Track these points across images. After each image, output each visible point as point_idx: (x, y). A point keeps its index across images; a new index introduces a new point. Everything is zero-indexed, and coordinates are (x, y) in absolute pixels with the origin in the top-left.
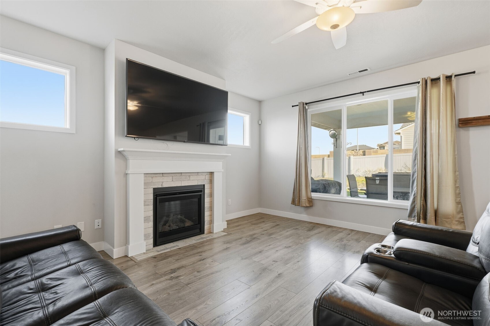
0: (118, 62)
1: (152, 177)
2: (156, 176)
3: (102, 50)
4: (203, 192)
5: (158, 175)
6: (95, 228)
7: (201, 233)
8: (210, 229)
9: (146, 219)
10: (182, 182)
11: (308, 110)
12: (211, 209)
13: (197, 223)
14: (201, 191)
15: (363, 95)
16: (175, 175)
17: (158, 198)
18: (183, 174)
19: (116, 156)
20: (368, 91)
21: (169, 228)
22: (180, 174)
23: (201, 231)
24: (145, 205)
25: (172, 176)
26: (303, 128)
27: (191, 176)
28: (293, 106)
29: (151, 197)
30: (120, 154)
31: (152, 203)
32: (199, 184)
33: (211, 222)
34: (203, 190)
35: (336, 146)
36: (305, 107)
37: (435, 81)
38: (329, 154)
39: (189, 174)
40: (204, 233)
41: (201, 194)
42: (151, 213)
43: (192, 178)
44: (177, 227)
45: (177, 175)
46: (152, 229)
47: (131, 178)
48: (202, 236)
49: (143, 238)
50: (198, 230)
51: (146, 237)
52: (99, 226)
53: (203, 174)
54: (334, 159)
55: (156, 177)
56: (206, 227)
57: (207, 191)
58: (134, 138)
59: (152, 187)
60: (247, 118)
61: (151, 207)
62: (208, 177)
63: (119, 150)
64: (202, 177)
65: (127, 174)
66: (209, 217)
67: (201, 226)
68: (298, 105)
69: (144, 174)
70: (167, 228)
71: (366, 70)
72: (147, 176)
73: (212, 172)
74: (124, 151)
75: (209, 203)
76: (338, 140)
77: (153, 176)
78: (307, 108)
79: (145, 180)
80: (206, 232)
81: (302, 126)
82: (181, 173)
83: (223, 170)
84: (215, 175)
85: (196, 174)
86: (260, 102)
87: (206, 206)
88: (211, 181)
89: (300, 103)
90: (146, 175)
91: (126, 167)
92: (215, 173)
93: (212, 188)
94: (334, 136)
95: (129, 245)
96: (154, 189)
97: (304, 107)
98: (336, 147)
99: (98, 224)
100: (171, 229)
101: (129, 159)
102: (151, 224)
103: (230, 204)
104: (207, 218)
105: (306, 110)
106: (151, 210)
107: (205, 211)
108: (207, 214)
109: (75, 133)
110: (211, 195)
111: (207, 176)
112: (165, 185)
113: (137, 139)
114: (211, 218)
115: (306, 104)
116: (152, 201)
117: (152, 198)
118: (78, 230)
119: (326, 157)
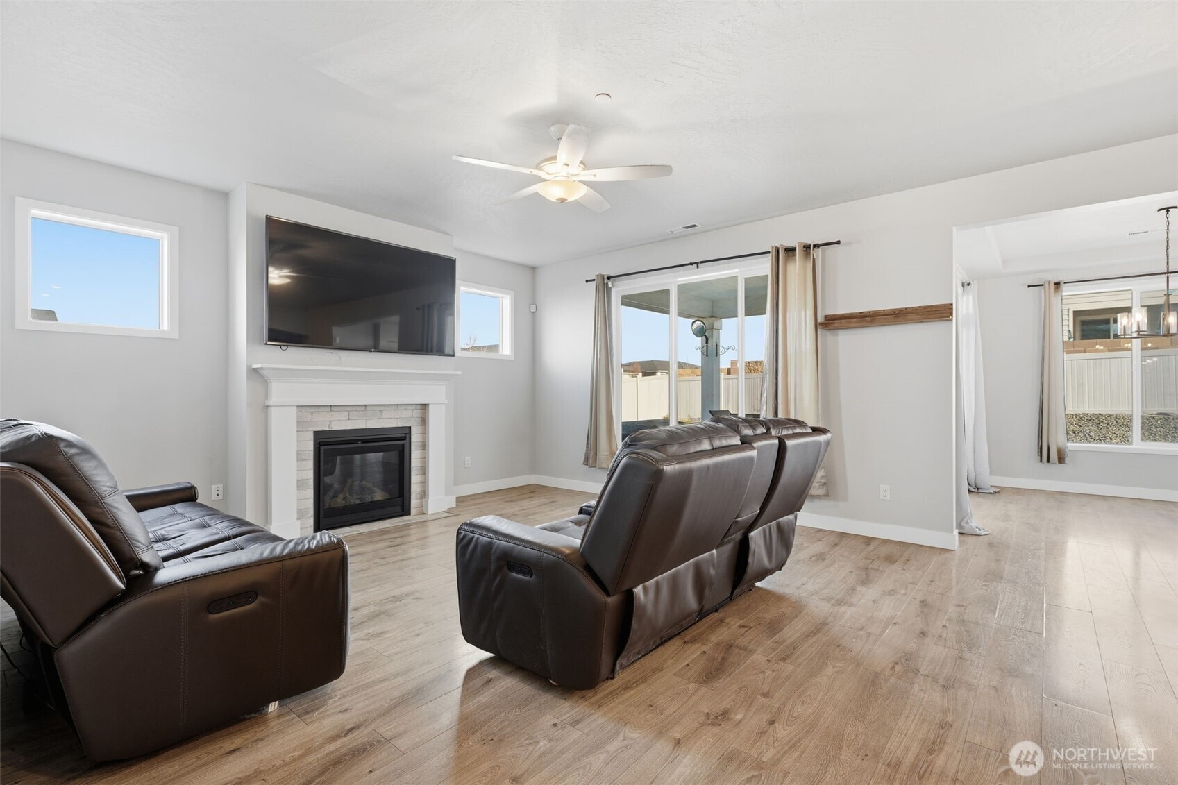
0: (251, 219)
1: (312, 413)
2: (320, 410)
3: (224, 196)
4: (408, 440)
5: (323, 409)
6: (213, 499)
7: (404, 513)
8: (422, 507)
9: (301, 484)
10: (368, 421)
11: (613, 290)
12: (424, 470)
13: (397, 496)
14: (404, 439)
15: (698, 267)
16: (354, 409)
17: (323, 448)
18: (368, 408)
19: (248, 378)
20: (701, 262)
21: (343, 502)
22: (363, 408)
23: (403, 510)
24: (298, 461)
25: (349, 411)
26: (603, 322)
27: (384, 412)
28: (587, 281)
29: (310, 446)
30: (254, 372)
31: (312, 457)
32: (400, 426)
33: (424, 494)
34: (408, 437)
35: (705, 353)
36: (607, 284)
37: (790, 251)
38: (730, 367)
39: (381, 408)
40: (410, 514)
41: (404, 444)
42: (310, 475)
43: (386, 414)
44: (359, 502)
45: (358, 408)
46: (312, 501)
47: (274, 413)
48: (406, 518)
49: (295, 515)
50: (398, 509)
51: (301, 514)
52: (218, 495)
53: (409, 407)
54: (702, 380)
55: (318, 412)
56: (414, 503)
57: (415, 438)
58: (280, 346)
59: (311, 429)
60: (507, 301)
61: (310, 464)
62: (417, 413)
63: (255, 366)
64: (406, 414)
65: (267, 406)
66: (420, 484)
67: (403, 501)
68: (594, 280)
69: (298, 406)
70: (340, 502)
71: (695, 226)
72: (304, 410)
73: (425, 405)
74: (261, 368)
75: (419, 460)
76: (709, 341)
77: (313, 410)
78: (610, 285)
79: (298, 417)
80: (413, 511)
81: (601, 318)
82: (366, 405)
83: (446, 402)
84: (431, 409)
85: (395, 407)
86: (533, 269)
87: (413, 465)
88: (424, 422)
89: (597, 276)
90: (300, 409)
91: (267, 397)
92: (430, 407)
93: (425, 433)
94: (700, 333)
95: (271, 525)
96: (316, 433)
97: (604, 284)
98: (707, 356)
99: (218, 493)
100: (348, 504)
101: (271, 382)
102: (310, 492)
103: (470, 466)
104: (415, 488)
105: (609, 290)
106: (310, 469)
107: (412, 473)
108: (415, 479)
109: (177, 337)
110: (424, 446)
111: (415, 411)
112: (336, 426)
113: (286, 347)
114: (424, 487)
115: (609, 278)
116: (312, 453)
117: (312, 448)
118: (193, 488)
119: (723, 374)
